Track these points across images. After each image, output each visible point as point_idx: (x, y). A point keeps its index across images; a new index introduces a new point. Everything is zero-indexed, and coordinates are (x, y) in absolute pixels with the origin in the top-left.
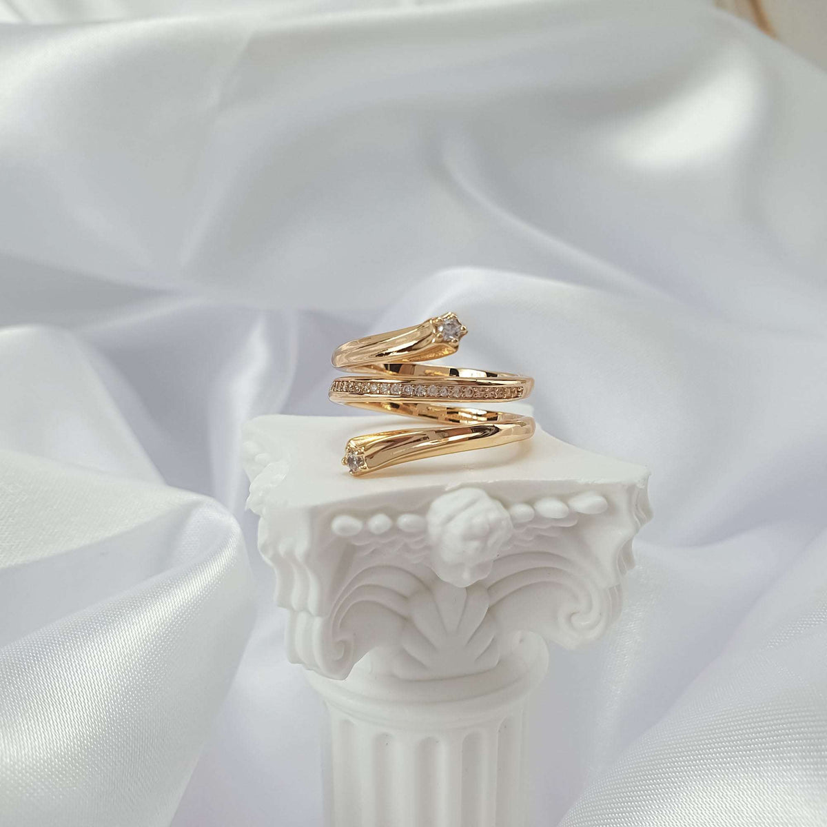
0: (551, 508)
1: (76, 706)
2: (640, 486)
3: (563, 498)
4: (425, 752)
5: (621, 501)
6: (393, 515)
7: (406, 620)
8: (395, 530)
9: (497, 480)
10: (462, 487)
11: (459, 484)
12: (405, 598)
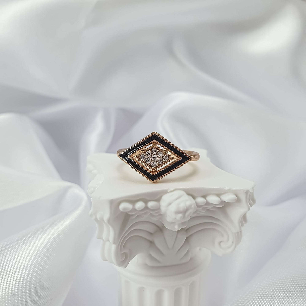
0: (213, 199)
1: (16, 273)
2: (251, 191)
3: (218, 195)
4: (159, 295)
5: (243, 197)
6: (146, 202)
7: (152, 243)
8: (146, 208)
9: (190, 187)
10: (175, 190)
11: (174, 189)
12: (151, 234)
